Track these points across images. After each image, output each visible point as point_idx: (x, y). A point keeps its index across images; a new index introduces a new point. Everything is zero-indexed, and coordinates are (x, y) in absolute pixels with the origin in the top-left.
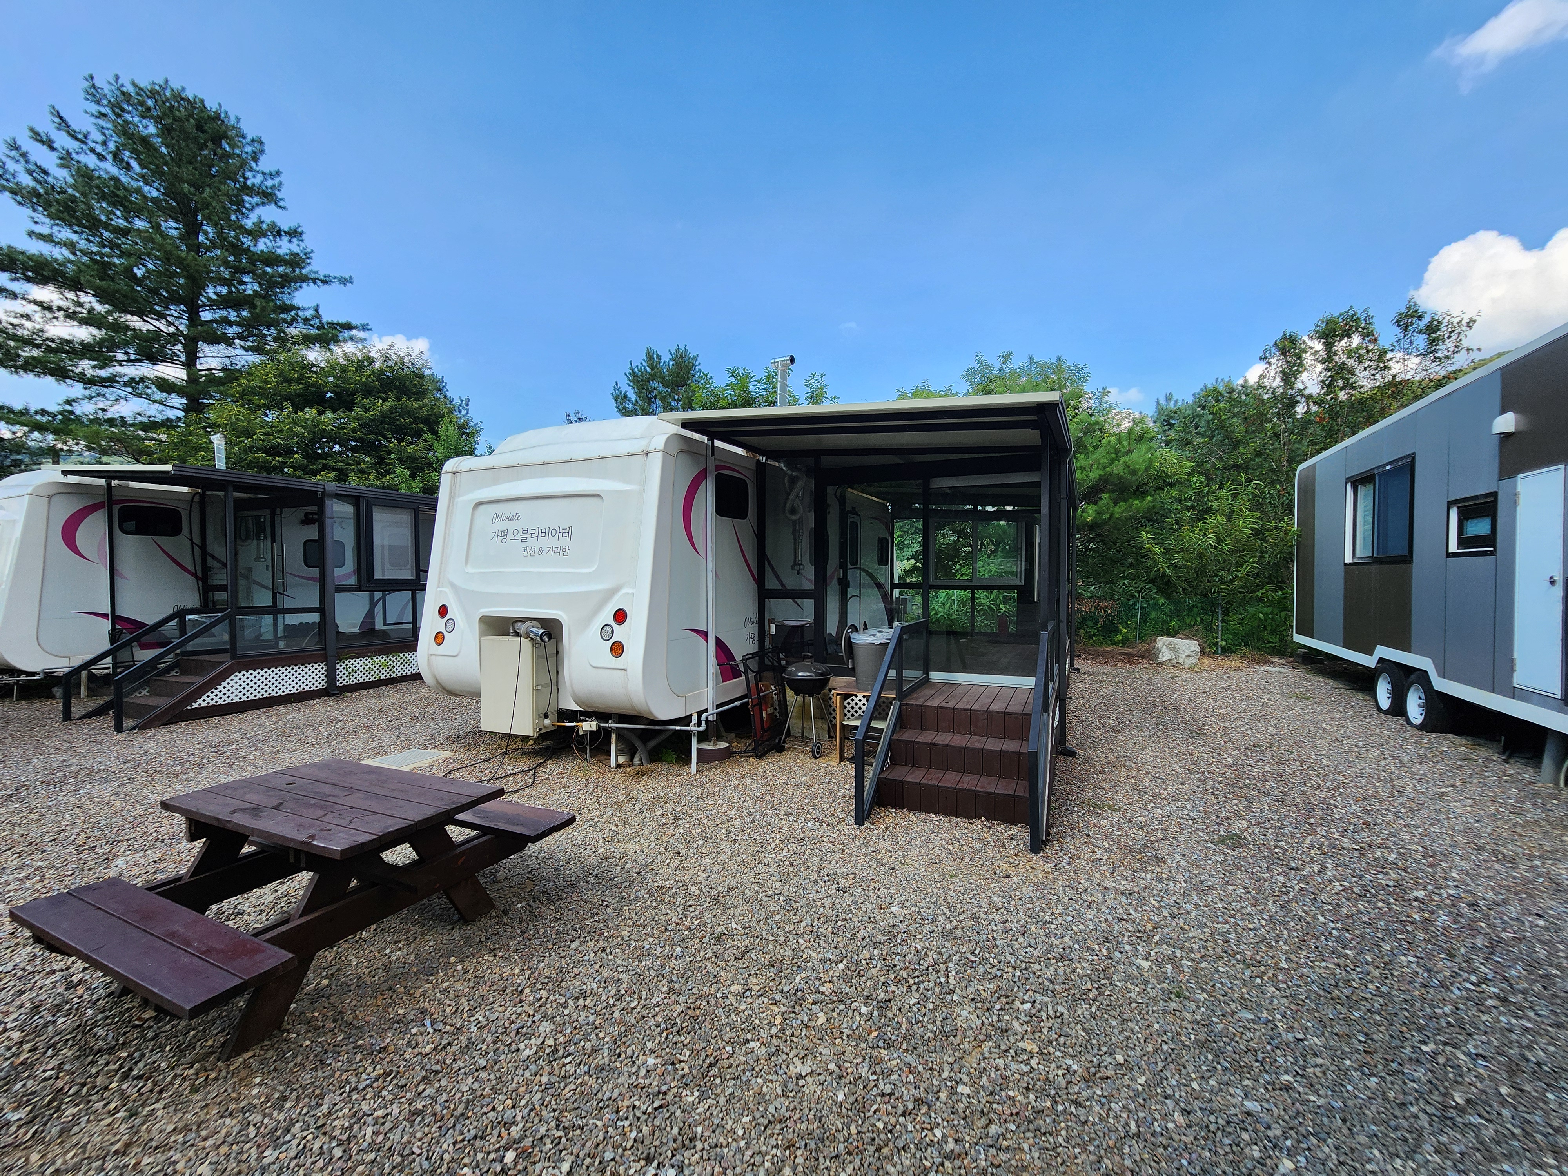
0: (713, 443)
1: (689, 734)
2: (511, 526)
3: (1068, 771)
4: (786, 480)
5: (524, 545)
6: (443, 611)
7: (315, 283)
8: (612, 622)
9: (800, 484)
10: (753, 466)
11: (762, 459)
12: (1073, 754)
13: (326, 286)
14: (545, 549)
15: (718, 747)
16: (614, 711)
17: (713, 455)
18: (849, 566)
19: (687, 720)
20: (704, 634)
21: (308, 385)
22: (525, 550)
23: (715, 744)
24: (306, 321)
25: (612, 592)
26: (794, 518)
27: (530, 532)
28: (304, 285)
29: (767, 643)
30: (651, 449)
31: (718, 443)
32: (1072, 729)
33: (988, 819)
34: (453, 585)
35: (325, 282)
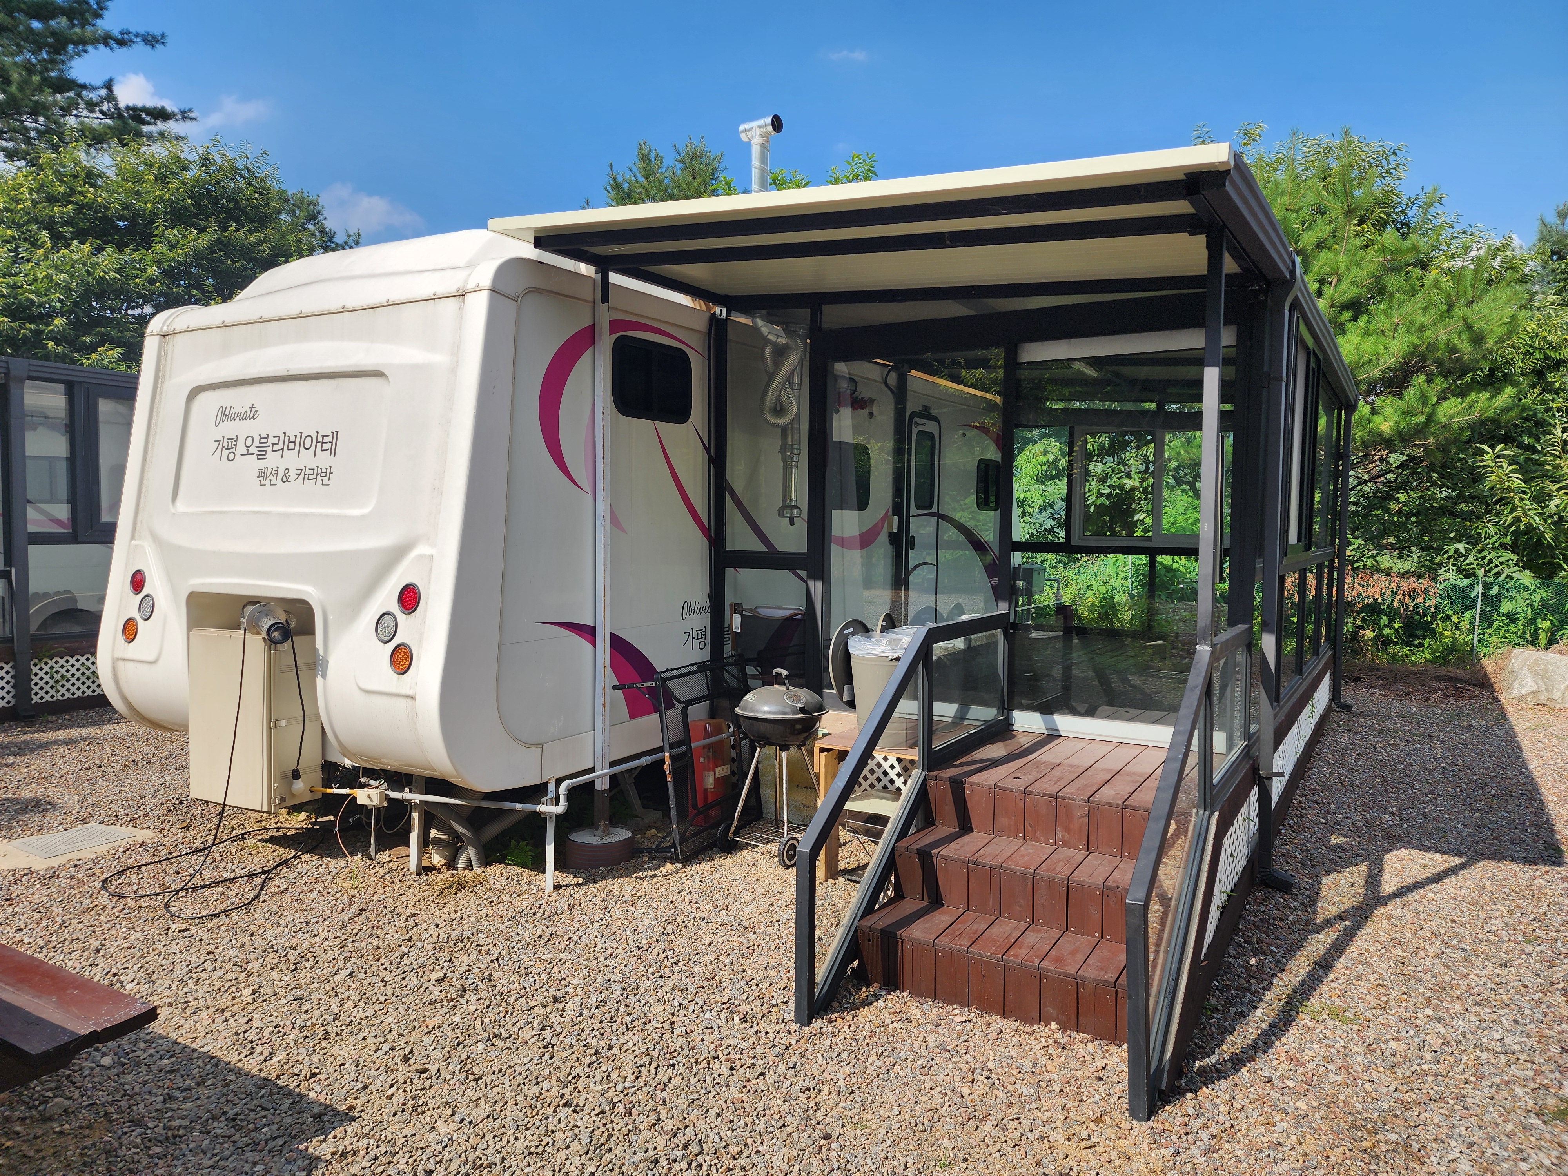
0: (605, 278)
1: (539, 820)
2: (240, 429)
3: (1265, 924)
4: (768, 354)
5: (262, 464)
6: (138, 582)
7: (106, 44)
8: (395, 608)
9: (792, 359)
10: (701, 324)
11: (720, 311)
12: (1285, 886)
13: (124, 50)
14: (293, 472)
15: (610, 840)
16: (415, 771)
17: (605, 299)
18: (914, 510)
19: (536, 792)
20: (588, 632)
21: (80, 208)
22: (262, 474)
23: (606, 833)
24: (91, 106)
25: (397, 554)
26: (781, 421)
27: (271, 440)
28: (90, 48)
29: (728, 649)
30: (471, 285)
31: (615, 278)
32: (1300, 828)
33: (1064, 1027)
34: (155, 538)
35: (122, 43)
